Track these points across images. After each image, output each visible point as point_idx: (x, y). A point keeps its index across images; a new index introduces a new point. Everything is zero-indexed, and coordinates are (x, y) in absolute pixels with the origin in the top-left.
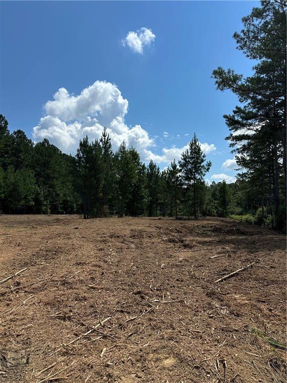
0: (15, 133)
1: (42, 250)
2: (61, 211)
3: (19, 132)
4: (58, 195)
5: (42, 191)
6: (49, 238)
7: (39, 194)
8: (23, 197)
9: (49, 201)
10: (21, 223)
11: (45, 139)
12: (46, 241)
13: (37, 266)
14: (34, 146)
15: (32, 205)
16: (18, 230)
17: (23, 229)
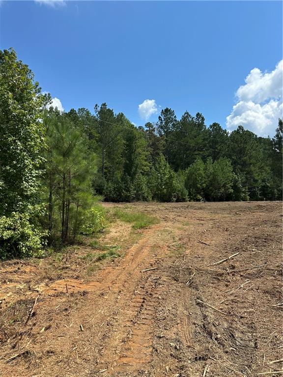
0: (211, 127)
1: (251, 237)
2: (261, 197)
3: (215, 124)
4: (256, 181)
5: (240, 178)
6: (256, 225)
7: (237, 181)
8: (222, 185)
9: (247, 188)
10: (224, 209)
11: (239, 127)
12: (252, 227)
13: (249, 252)
14: (229, 135)
15: (231, 193)
16: (223, 216)
17: (228, 215)
